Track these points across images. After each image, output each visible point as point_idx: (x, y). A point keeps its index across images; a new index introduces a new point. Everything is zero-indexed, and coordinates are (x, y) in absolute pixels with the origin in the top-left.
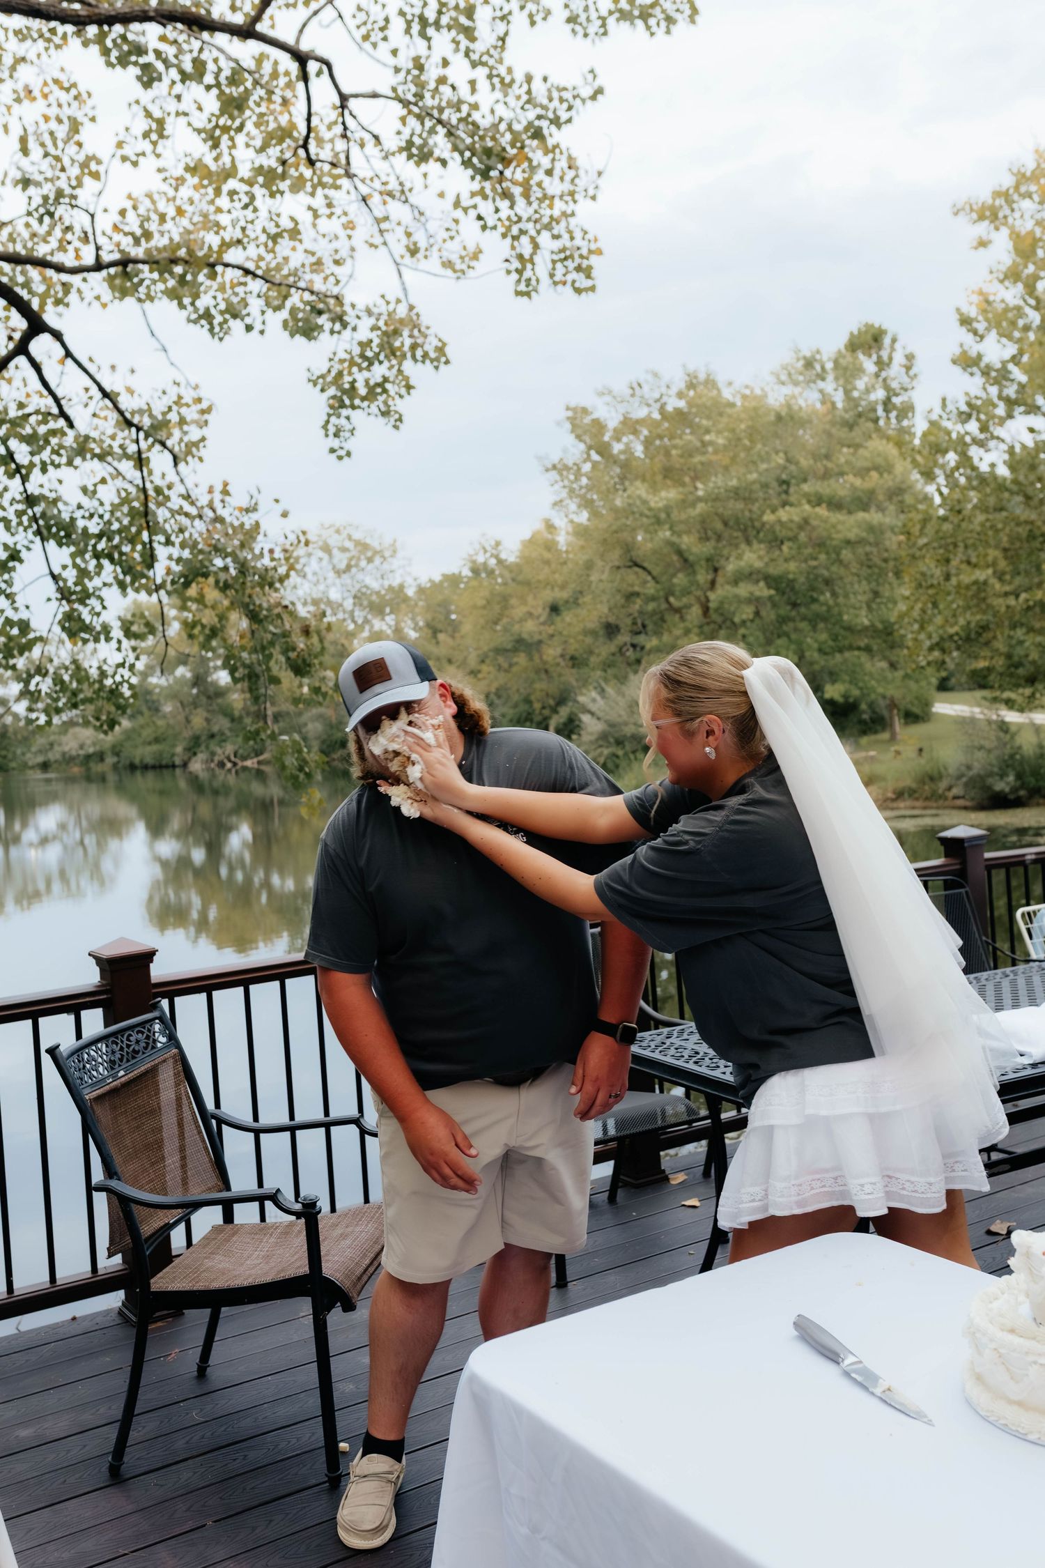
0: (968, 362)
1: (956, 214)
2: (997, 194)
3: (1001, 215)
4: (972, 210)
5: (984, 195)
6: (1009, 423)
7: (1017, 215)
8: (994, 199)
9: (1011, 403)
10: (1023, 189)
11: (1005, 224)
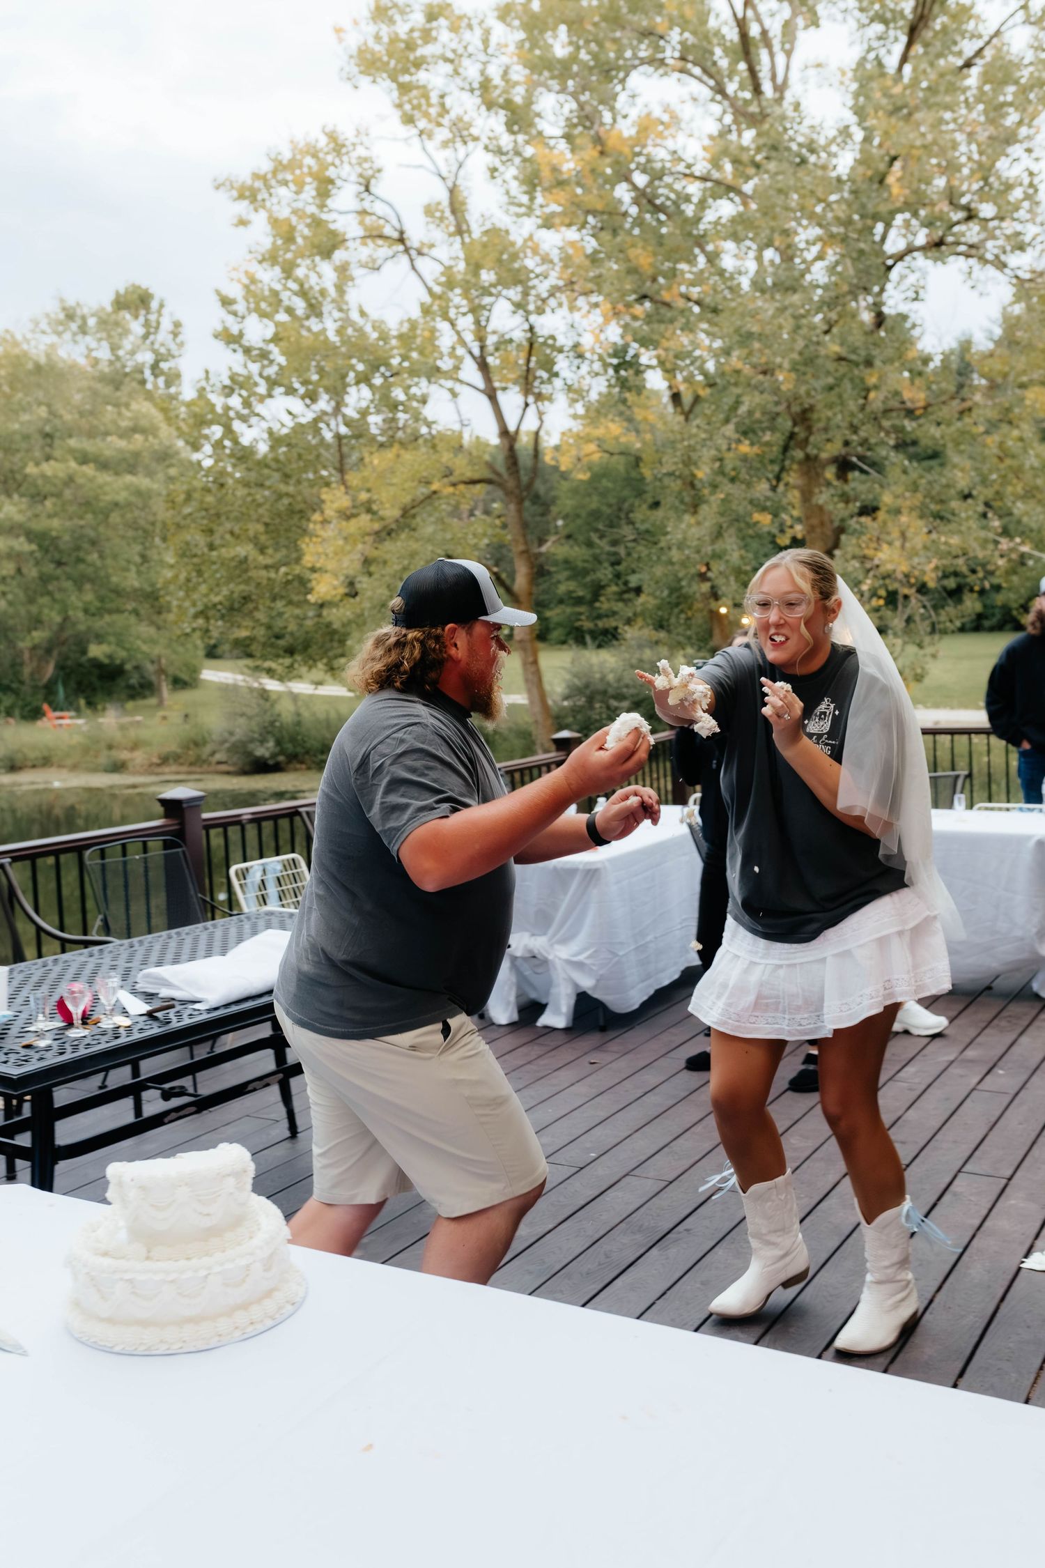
0: (231, 339)
1: (217, 188)
2: (256, 176)
3: (259, 197)
4: (232, 187)
5: (244, 176)
6: (268, 401)
7: (274, 200)
8: (253, 180)
9: (272, 383)
10: (280, 177)
11: (264, 207)
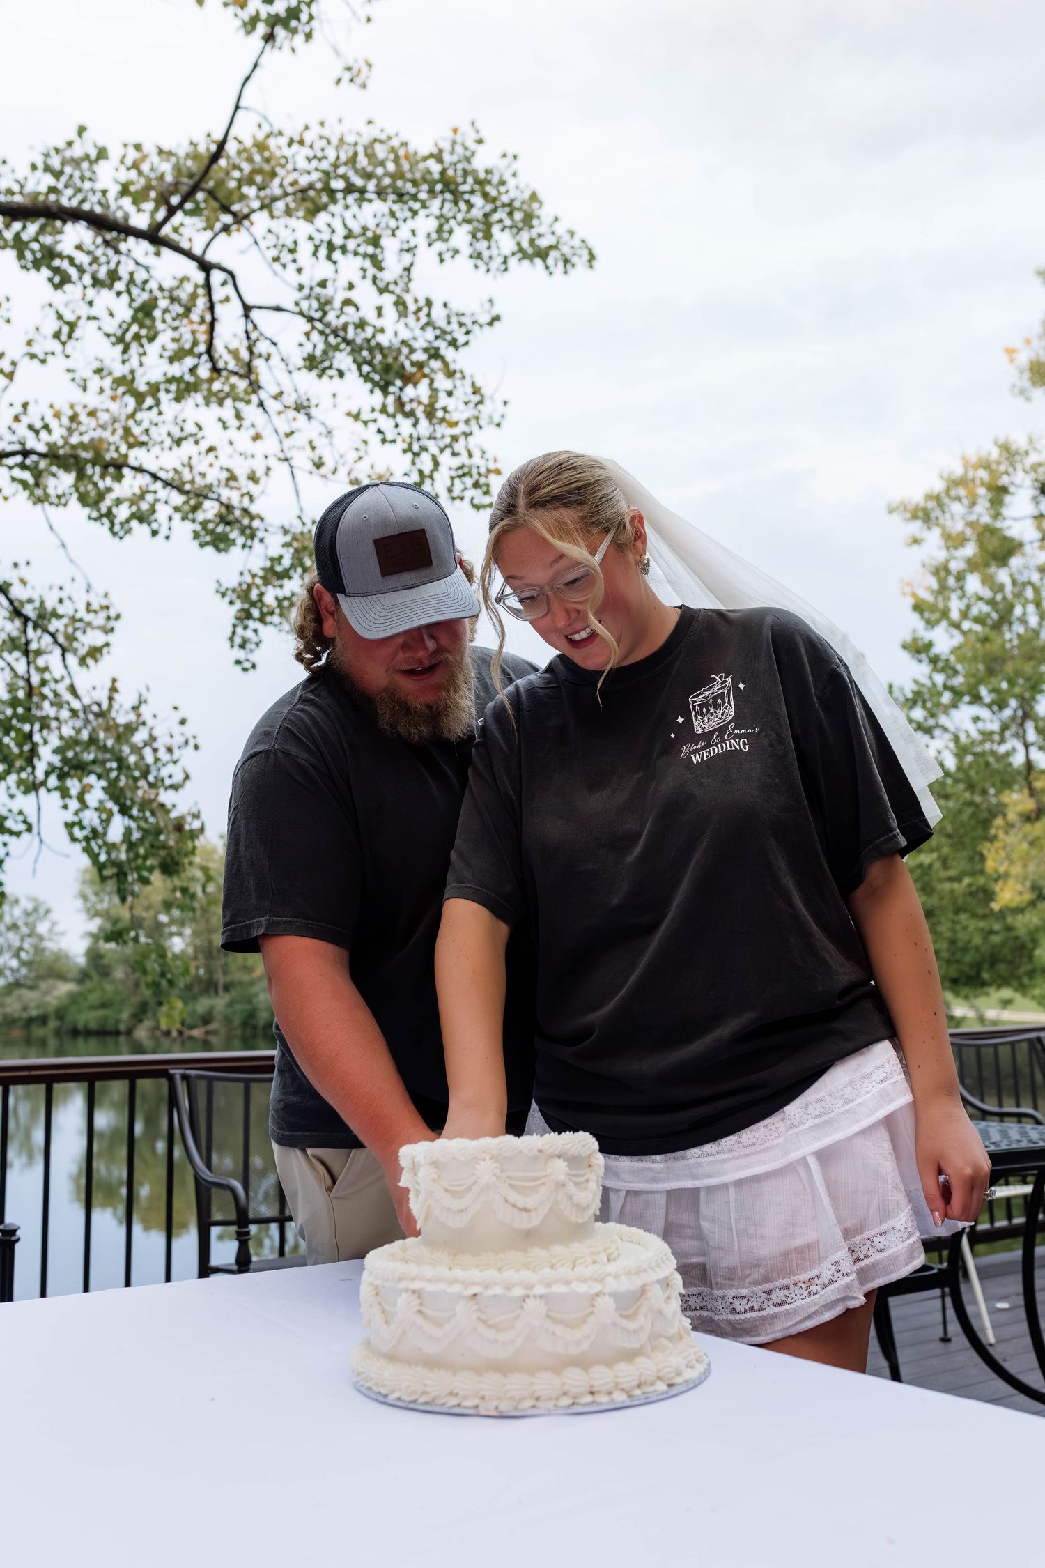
0: (918, 649)
1: (891, 511)
2: (929, 497)
3: (933, 515)
4: (905, 510)
5: (916, 496)
6: (953, 712)
7: (948, 516)
8: (926, 501)
9: (957, 694)
10: (953, 493)
11: (937, 525)
